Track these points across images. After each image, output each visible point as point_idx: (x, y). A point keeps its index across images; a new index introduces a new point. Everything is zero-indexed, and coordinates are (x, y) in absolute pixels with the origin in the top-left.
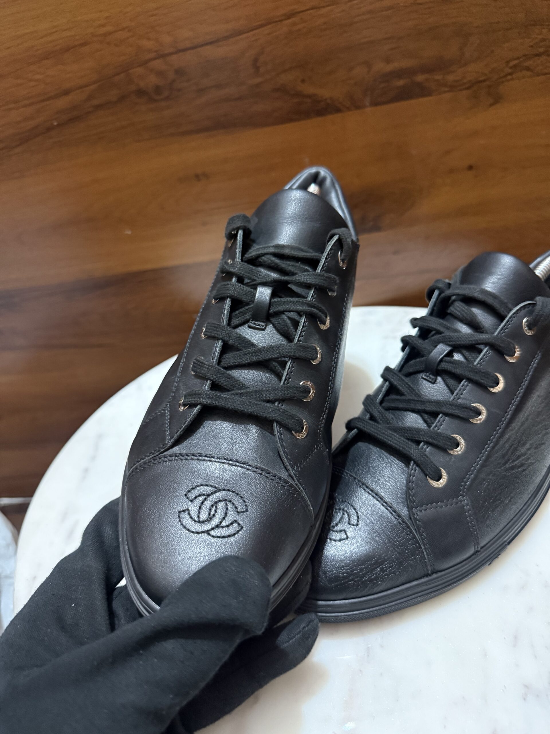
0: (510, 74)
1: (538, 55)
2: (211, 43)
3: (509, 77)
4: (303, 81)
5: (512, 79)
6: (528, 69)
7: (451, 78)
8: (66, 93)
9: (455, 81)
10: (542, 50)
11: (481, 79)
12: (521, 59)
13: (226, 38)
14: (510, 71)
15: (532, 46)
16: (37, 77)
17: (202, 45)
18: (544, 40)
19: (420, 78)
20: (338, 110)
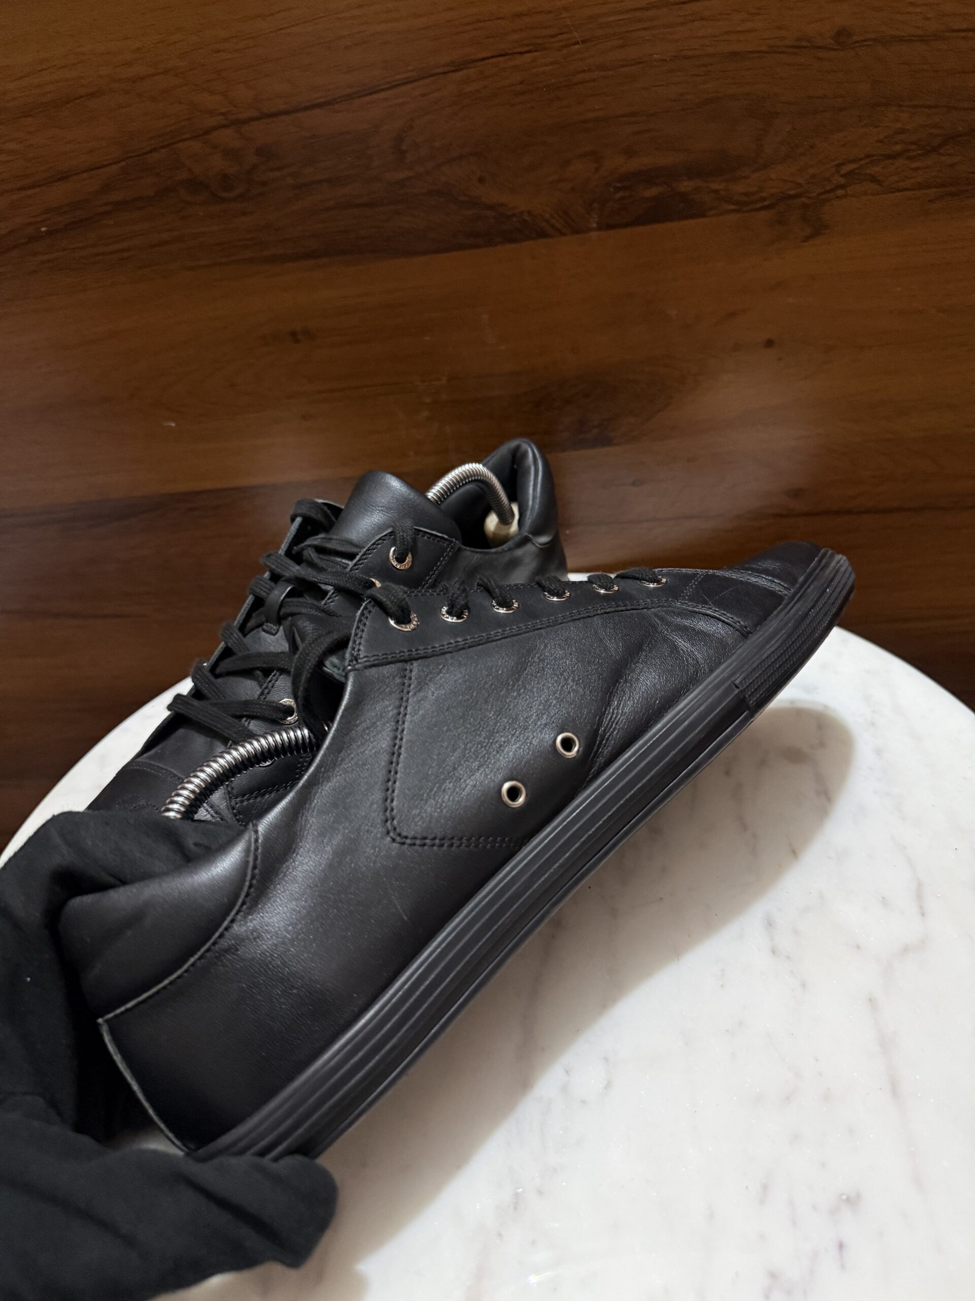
0: (842, 187)
1: (893, 157)
2: (320, 106)
3: (840, 192)
4: (481, 180)
5: (845, 196)
6: (874, 179)
7: (739, 188)
8: (64, 177)
9: (746, 194)
10: (898, 148)
11: (792, 192)
12: (863, 162)
13: (349, 97)
14: (842, 181)
15: (881, 141)
16: (12, 146)
17: (307, 108)
18: (902, 131)
19: (686, 186)
20: (542, 235)
